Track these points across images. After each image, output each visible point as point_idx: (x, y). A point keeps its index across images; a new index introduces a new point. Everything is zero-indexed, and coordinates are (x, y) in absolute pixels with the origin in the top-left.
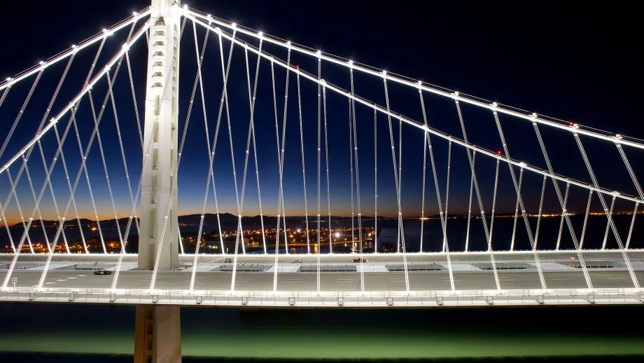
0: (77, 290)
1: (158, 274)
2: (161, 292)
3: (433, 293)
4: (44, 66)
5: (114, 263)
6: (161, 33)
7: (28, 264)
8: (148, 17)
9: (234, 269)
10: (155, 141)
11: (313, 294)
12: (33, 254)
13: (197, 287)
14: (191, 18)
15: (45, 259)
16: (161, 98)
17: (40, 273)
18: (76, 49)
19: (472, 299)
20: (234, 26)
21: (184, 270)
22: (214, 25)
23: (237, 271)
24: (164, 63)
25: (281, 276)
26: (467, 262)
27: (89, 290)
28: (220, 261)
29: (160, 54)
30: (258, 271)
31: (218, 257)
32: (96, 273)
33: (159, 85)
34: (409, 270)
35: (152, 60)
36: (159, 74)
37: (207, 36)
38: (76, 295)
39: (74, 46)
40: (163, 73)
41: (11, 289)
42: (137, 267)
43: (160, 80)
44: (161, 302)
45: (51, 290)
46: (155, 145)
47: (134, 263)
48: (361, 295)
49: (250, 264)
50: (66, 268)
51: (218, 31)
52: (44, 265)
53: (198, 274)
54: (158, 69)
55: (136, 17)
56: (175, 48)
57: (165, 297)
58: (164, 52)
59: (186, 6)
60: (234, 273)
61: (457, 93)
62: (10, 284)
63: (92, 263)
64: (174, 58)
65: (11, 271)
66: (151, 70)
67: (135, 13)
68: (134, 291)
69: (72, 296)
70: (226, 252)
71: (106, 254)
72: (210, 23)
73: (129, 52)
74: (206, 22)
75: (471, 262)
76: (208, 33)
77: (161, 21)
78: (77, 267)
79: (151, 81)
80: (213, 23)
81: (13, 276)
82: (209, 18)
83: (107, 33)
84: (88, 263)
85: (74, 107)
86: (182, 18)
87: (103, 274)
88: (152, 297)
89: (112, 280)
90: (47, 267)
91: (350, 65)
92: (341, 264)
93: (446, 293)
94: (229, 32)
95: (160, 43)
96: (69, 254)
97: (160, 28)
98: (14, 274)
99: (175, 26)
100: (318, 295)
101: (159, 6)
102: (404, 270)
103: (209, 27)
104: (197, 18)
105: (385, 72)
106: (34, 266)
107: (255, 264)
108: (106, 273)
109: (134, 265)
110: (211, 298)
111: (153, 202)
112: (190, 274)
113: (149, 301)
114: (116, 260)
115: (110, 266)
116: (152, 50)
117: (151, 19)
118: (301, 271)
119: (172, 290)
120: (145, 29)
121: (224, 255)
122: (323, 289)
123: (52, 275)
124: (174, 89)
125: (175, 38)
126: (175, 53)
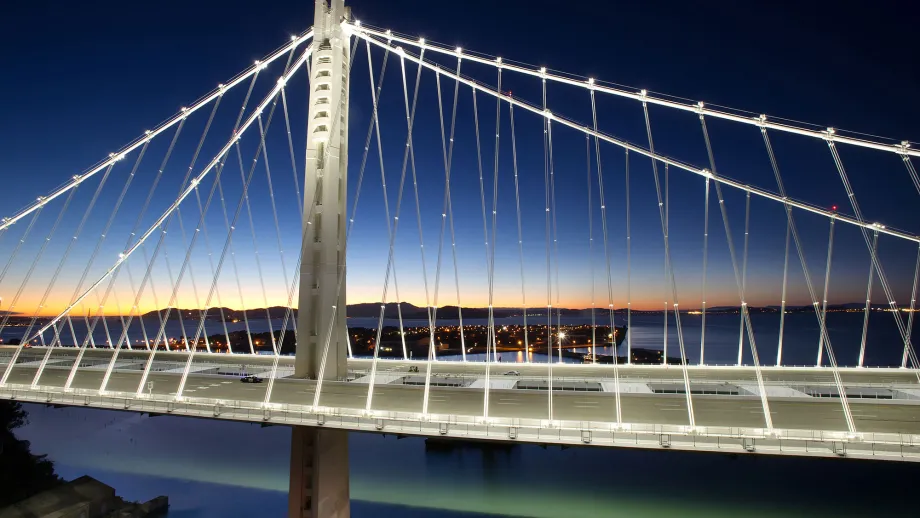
0: (222, 402)
1: (324, 385)
2: (328, 410)
3: (736, 431)
4: (186, 112)
5: (266, 367)
6: (326, 60)
7: (166, 365)
8: (310, 40)
9: (428, 382)
10: (318, 204)
11: (544, 423)
12: (169, 351)
13: (376, 405)
14: (364, 37)
15: (184, 359)
16: (325, 147)
17: (179, 377)
18: (223, 89)
19: (806, 444)
20: (422, 43)
21: (357, 381)
22: (395, 44)
23: (431, 384)
24: (330, 99)
25: (495, 394)
26: (783, 383)
27: (237, 402)
28: (402, 370)
29: (324, 87)
30: (456, 385)
31: (399, 364)
32: (243, 381)
33: (323, 128)
34: (692, 392)
35: (314, 96)
36: (323, 115)
37: (385, 59)
38: (222, 408)
39: (220, 86)
40: (329, 112)
41: (148, 397)
42: (293, 373)
43: (325, 122)
44: (329, 424)
45: (192, 400)
46: (319, 210)
47: (291, 368)
48: (617, 428)
49: (445, 376)
50: (205, 372)
51: (400, 52)
52: (184, 366)
53: (377, 387)
54: (323, 108)
55: (296, 41)
56: (344, 79)
57: (333, 418)
58: (330, 85)
59: (358, 22)
60: (427, 387)
61: (763, 117)
62: (146, 390)
63: (237, 366)
64: (343, 91)
65: (147, 372)
66: (314, 109)
67: (293, 38)
68: (294, 408)
69: (217, 409)
70: (408, 356)
71: (254, 355)
72: (389, 42)
73: (285, 88)
74: (384, 40)
75: (790, 383)
76: (386, 55)
77: (326, 44)
78: (220, 371)
79: (313, 123)
80: (393, 42)
81: (149, 379)
82: (388, 35)
83: (260, 66)
84: (233, 366)
85: (219, 164)
86: (353, 38)
87: (252, 383)
88: (317, 416)
89: (264, 391)
90: (187, 370)
91: (591, 85)
92: (577, 380)
93: (758, 432)
94: (415, 51)
95: (325, 74)
96: (210, 353)
97: (325, 54)
98: (151, 377)
99: (344, 49)
100: (551, 425)
101: (324, 24)
102: (684, 392)
103: (388, 48)
104: (372, 36)
105: (644, 92)
106: (170, 367)
107: (452, 376)
108: (256, 381)
109: (290, 371)
110: (395, 422)
111: (315, 286)
112: (366, 386)
113: (313, 423)
114: (270, 363)
115: (260, 371)
116: (315, 83)
117: (314, 43)
118: (519, 388)
119: (343, 409)
120: (305, 57)
121: (407, 361)
122: (558, 415)
123: (193, 380)
124: (342, 132)
125: (344, 66)
126: (344, 86)
